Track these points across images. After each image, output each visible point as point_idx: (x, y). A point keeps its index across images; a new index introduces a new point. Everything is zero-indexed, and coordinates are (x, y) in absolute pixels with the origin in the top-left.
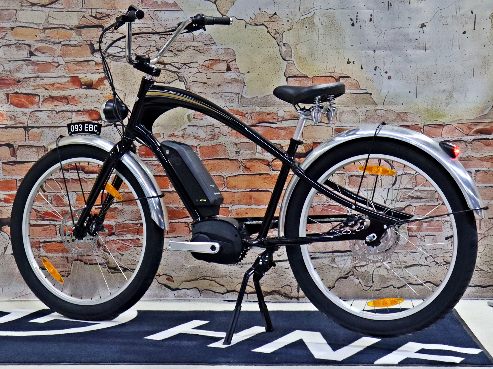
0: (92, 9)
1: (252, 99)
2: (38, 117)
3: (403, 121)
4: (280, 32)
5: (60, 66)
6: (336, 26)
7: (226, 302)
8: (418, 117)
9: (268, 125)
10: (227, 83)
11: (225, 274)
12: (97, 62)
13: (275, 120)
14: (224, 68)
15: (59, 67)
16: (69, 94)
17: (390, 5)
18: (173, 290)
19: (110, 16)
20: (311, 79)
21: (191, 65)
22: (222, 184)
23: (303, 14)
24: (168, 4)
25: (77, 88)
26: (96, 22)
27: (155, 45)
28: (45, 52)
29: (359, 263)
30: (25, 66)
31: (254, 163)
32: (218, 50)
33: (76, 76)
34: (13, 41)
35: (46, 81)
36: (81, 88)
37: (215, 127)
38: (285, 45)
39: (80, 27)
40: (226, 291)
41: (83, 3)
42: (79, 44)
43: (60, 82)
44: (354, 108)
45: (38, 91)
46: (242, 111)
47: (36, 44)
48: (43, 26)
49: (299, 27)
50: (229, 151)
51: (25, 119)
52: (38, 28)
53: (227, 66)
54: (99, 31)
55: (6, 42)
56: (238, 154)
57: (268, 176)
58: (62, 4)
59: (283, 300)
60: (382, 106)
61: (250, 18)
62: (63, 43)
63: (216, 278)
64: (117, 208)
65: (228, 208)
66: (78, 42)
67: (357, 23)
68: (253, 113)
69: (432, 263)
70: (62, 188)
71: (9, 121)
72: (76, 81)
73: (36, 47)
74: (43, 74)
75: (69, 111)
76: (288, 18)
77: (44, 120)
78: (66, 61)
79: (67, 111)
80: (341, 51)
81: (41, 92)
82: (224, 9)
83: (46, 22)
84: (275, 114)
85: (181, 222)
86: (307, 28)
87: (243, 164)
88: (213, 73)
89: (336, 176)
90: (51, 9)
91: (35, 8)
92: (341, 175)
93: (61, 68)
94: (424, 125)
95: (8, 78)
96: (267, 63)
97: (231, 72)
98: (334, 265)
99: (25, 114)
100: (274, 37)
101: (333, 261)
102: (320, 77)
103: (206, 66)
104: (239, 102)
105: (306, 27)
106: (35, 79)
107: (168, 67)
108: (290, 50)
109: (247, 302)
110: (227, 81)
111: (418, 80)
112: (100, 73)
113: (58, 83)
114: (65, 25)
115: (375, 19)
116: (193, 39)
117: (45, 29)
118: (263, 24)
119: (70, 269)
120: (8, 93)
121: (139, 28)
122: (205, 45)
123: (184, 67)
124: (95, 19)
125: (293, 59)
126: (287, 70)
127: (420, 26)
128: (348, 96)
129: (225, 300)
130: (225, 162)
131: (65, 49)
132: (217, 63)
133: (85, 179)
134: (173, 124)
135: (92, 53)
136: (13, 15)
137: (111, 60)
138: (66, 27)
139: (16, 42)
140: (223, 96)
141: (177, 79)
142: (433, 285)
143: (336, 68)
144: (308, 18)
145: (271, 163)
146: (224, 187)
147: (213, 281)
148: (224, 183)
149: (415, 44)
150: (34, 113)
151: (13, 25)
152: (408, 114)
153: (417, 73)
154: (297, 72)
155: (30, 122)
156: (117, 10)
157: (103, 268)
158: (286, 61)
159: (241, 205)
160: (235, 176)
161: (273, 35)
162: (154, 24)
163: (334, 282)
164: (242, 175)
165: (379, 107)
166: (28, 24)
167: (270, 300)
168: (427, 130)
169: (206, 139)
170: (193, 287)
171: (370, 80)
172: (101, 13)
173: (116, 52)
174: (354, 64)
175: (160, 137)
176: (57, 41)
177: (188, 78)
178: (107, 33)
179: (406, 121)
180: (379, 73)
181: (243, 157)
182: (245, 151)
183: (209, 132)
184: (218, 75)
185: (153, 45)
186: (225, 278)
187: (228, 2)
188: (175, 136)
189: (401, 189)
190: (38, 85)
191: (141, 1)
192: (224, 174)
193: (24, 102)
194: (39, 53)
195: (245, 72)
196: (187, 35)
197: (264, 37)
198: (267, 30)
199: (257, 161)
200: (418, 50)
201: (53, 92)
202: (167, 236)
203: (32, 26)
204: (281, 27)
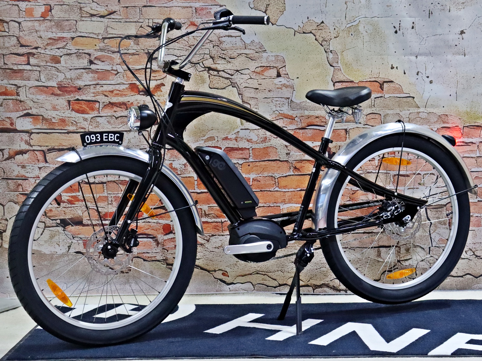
0: (149, 19)
1: (301, 103)
2: (99, 122)
3: (444, 123)
4: (327, 40)
5: (119, 74)
6: (380, 33)
7: (278, 295)
8: (458, 119)
9: (316, 128)
10: (277, 88)
11: (277, 269)
12: (154, 70)
13: (323, 123)
14: (274, 74)
15: (118, 75)
16: (128, 100)
17: (430, 13)
20: (357, 84)
21: (243, 72)
22: (273, 184)
23: (349, 22)
25: (135, 95)
28: (104, 60)
29: (403, 257)
30: (85, 74)
31: (304, 163)
32: (269, 57)
33: (134, 84)
34: (74, 50)
35: (105, 88)
36: (139, 94)
38: (332, 52)
39: (137, 37)
40: (278, 285)
41: (141, 13)
42: (137, 53)
43: (119, 89)
44: (398, 111)
45: (98, 98)
46: (292, 115)
47: (95, 53)
48: (102, 35)
49: (345, 35)
50: (279, 153)
51: (86, 124)
52: (97, 37)
53: (277, 72)
54: (155, 40)
55: (67, 51)
56: (288, 156)
58: (120, 15)
59: (332, 292)
60: (424, 109)
61: (299, 26)
62: (121, 52)
63: (268, 272)
65: (280, 206)
66: (136, 51)
67: (399, 30)
68: (302, 116)
69: (472, 256)
70: (122, 189)
71: (70, 126)
72: (134, 87)
73: (95, 56)
74: (103, 81)
76: (335, 26)
77: (105, 125)
78: (125, 69)
79: (126, 117)
80: (385, 57)
81: (101, 98)
82: (274, 18)
83: (105, 32)
84: (323, 117)
86: (353, 36)
87: (293, 165)
88: (264, 79)
89: (381, 176)
90: (110, 20)
91: (94, 19)
92: (386, 175)
93: (120, 76)
94: (464, 127)
95: (70, 86)
96: (315, 69)
97: (281, 77)
98: (380, 259)
99: (85, 120)
100: (321, 45)
101: (379, 255)
102: (366, 82)
103: (257, 72)
104: (289, 106)
105: (352, 35)
106: (95, 86)
107: (221, 73)
108: (337, 57)
110: (277, 86)
111: (458, 84)
112: (157, 80)
113: (118, 90)
115: (416, 27)
116: (245, 47)
117: (104, 38)
118: (311, 33)
120: (70, 99)
121: (193, 37)
122: (256, 52)
123: (236, 74)
125: (339, 65)
126: (334, 75)
127: (460, 33)
128: (392, 100)
129: (277, 294)
130: (276, 163)
132: (268, 70)
134: (227, 128)
135: (150, 61)
136: (73, 25)
139: (76, 51)
140: (273, 101)
141: (230, 85)
142: (473, 277)
143: (380, 73)
144: (353, 26)
146: (275, 187)
147: (266, 276)
148: (275, 183)
149: (455, 50)
150: (94, 118)
151: (73, 35)
152: (449, 116)
153: (456, 77)
154: (343, 77)
155: (90, 127)
157: (162, 265)
158: (333, 67)
159: (292, 203)
160: (286, 176)
161: (320, 43)
163: (380, 275)
164: (293, 175)
165: (421, 110)
166: (88, 34)
167: (320, 292)
168: (466, 131)
169: (258, 141)
170: (246, 281)
171: (412, 85)
174: (397, 69)
175: (215, 140)
176: (116, 50)
177: (240, 83)
179: (447, 123)
180: (421, 78)
181: (294, 158)
182: (294, 153)
183: (260, 135)
184: (269, 81)
185: (207, 53)
186: (278, 272)
187: (278, 12)
188: (229, 139)
189: (442, 187)
190: (98, 92)
191: (195, 11)
192: (275, 175)
193: (84, 108)
194: (99, 61)
195: (295, 78)
196: (240, 44)
197: (313, 44)
198: (315, 38)
199: (306, 162)
200: (457, 56)
201: (112, 98)
202: (222, 234)
203: (91, 35)
204: (328, 34)
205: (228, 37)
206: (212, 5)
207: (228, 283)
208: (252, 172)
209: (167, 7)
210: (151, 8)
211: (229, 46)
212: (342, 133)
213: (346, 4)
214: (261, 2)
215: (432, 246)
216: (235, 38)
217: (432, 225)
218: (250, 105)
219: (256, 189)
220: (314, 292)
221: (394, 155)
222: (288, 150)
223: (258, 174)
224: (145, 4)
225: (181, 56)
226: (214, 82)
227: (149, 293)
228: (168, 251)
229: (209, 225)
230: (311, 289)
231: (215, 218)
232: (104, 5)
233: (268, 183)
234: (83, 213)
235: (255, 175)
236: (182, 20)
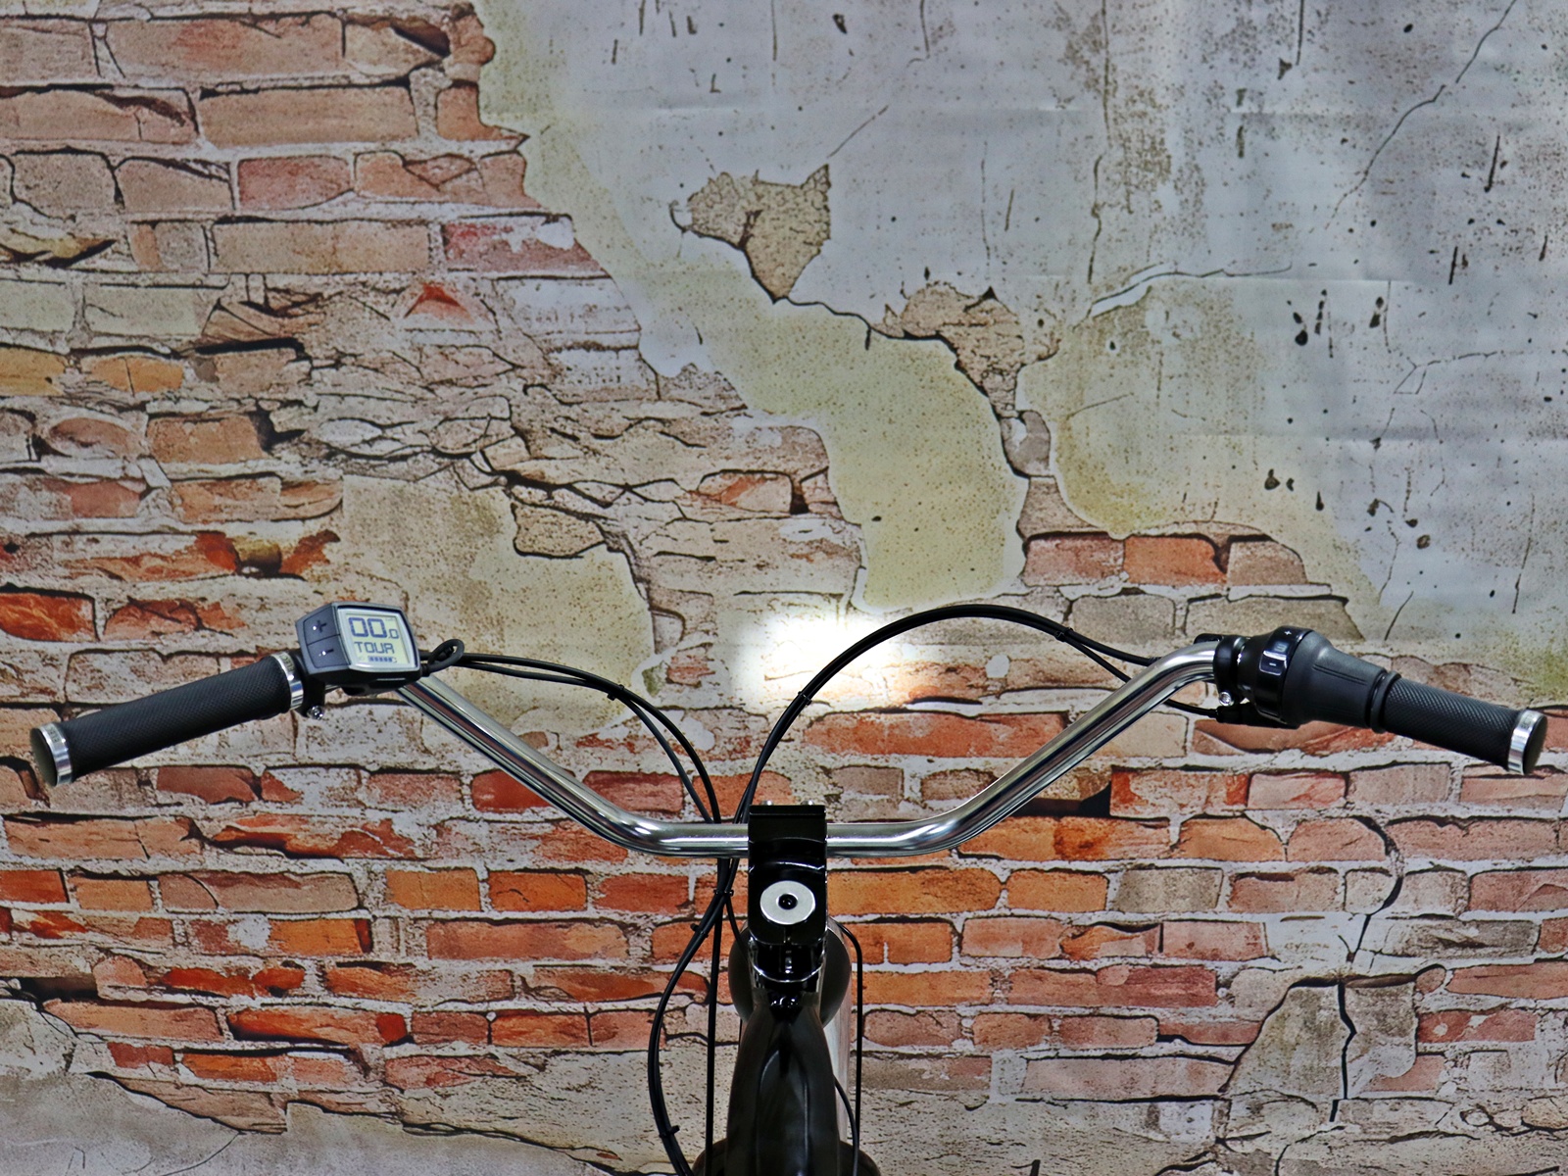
0: (247, 276)
2: (100, 671)
4: (1007, 367)
5: (153, 494)
6: (1234, 342)
8: (1510, 681)
9: (948, 711)
10: (792, 556)
12: (288, 479)
13: (974, 691)
14: (781, 502)
15: (149, 498)
16: (200, 594)
17: (1459, 262)
19: (323, 299)
20: (1121, 546)
21: (650, 491)
23: (1104, 294)
24: (549, 253)
25: (225, 575)
26: (269, 325)
27: (506, 415)
28: (90, 439)
29: (1238, 1129)
30: (24, 493)
32: (758, 433)
33: (216, 533)
35: (107, 546)
36: (240, 574)
37: (750, 714)
38: (1024, 416)
39: (207, 349)
41: (212, 250)
42: (212, 412)
43: (159, 552)
45: (88, 583)
47: (52, 412)
48: (68, 341)
49: (1085, 348)
50: (800, 795)
51: (55, 678)
52: (50, 348)
53: (794, 495)
54: (284, 360)
56: (833, 807)
57: (941, 874)
58: (130, 255)
60: (1380, 643)
61: (888, 308)
62: (152, 408)
64: (411, 965)
66: (207, 405)
67: (1318, 329)
68: (892, 667)
69: (1481, 1128)
70: (219, 900)
72: (215, 547)
73: (54, 422)
74: (96, 521)
75: (208, 654)
76: (1041, 311)
77: (122, 682)
78: (173, 476)
79: (199, 654)
80: (1245, 440)
81: (95, 585)
82: (780, 271)
83: (78, 326)
84: (975, 669)
85: (634, 1010)
86: (1118, 350)
88: (739, 520)
89: (1186, 877)
90: (92, 276)
91: (29, 271)
92: (1205, 874)
93: (159, 501)
96: (950, 487)
97: (808, 515)
98: (1152, 1135)
99: (50, 661)
100: (981, 388)
101: (1153, 1122)
102: (1157, 537)
103: (708, 496)
104: (840, 626)
105: (1113, 346)
106: (65, 538)
107: (563, 497)
108: (1045, 436)
110: (793, 549)
111: (1531, 552)
112: (303, 519)
113: (155, 555)
114: (154, 340)
115: (1392, 318)
116: (658, 393)
117: (79, 353)
118: (938, 336)
121: (440, 347)
122: (705, 414)
123: (623, 500)
124: (263, 315)
125: (1053, 469)
126: (1028, 510)
128: (1259, 607)
131: (162, 429)
132: (753, 484)
133: (292, 877)
134: (591, 702)
135: (268, 447)
137: (341, 472)
138: (155, 346)
140: (777, 604)
141: (599, 543)
143: (1221, 504)
144: (1120, 311)
149: (1542, 416)
150: (81, 656)
152: (1475, 671)
153: (1528, 526)
154: (1065, 517)
155: (71, 687)
156: (349, 278)
157: (388, 1128)
158: (1028, 476)
161: (977, 379)
162: (499, 332)
164: (849, 870)
165: (1370, 647)
166: (15, 334)
169: (717, 751)
171: (1345, 551)
172: (287, 291)
173: (358, 439)
174: (1291, 488)
176: (132, 401)
177: (640, 538)
178: (317, 368)
180: (1385, 526)
181: (854, 812)
182: (858, 796)
183: (724, 728)
184: (757, 527)
185: (499, 415)
187: (797, 244)
188: (601, 743)
189: (1411, 918)
190: (82, 561)
191: (440, 240)
193: (40, 619)
194: (68, 443)
195: (865, 518)
196: (632, 376)
197: (943, 384)
198: (952, 358)
200: (1546, 441)
201: (139, 585)
202: (591, 1049)
203: (27, 340)
204: (1011, 345)
205: (583, 352)
206: (511, 215)
207: (620, 1172)
209: (321, 223)
210: (251, 225)
211: (591, 388)
212: (1047, 728)
213: (1094, 214)
214: (725, 202)
215: (1346, 1098)
216: (613, 354)
217: (1355, 1037)
218: (683, 620)
221: (1242, 807)
222: (835, 785)
224: (227, 210)
225: (393, 426)
226: (534, 530)
228: (402, 1091)
229: (544, 1022)
231: (560, 1000)
232: (61, 214)
234: (92, 968)
235: (705, 867)
236: (388, 276)
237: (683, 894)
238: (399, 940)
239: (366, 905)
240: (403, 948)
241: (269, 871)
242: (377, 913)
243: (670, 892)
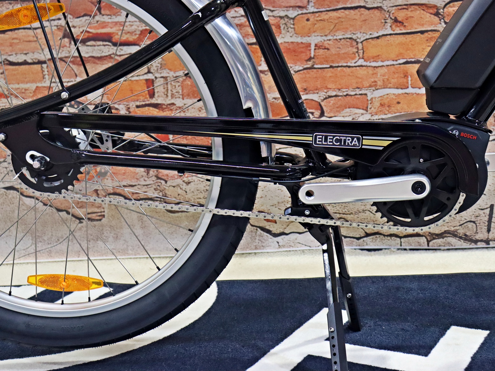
7: (366, 252)
11: (363, 207)
18: (276, 235)
22: (354, 53)
31: (412, 11)
40: (363, 234)
57: (436, 34)
59: (461, 245)
63: (347, 214)
64: (173, 104)
65: (366, 94)
70: (77, 73)
87: (391, 16)
109: (399, 251)
119: (103, 208)
129: (362, 250)
130: (359, 14)
133: (115, 57)
145: (442, 10)
146: (358, 58)
148: (357, 52)
159: (390, 88)
160: (378, 38)
164: (390, 35)
167: (440, 246)
186: (364, 214)
192: (357, 35)
199: (417, 7)
207: (274, 234)
208: (314, 32)
219: (323, 64)
220: (428, 245)
223: (326, 36)
227: (139, 254)
228: (166, 182)
230: (423, 240)
233: (343, 52)
235: (319, 37)
237: (308, 53)
238: (167, 90)
239: (152, 71)
240: (169, 95)
241: (104, 54)
242: (157, 75)
243: (302, 52)
